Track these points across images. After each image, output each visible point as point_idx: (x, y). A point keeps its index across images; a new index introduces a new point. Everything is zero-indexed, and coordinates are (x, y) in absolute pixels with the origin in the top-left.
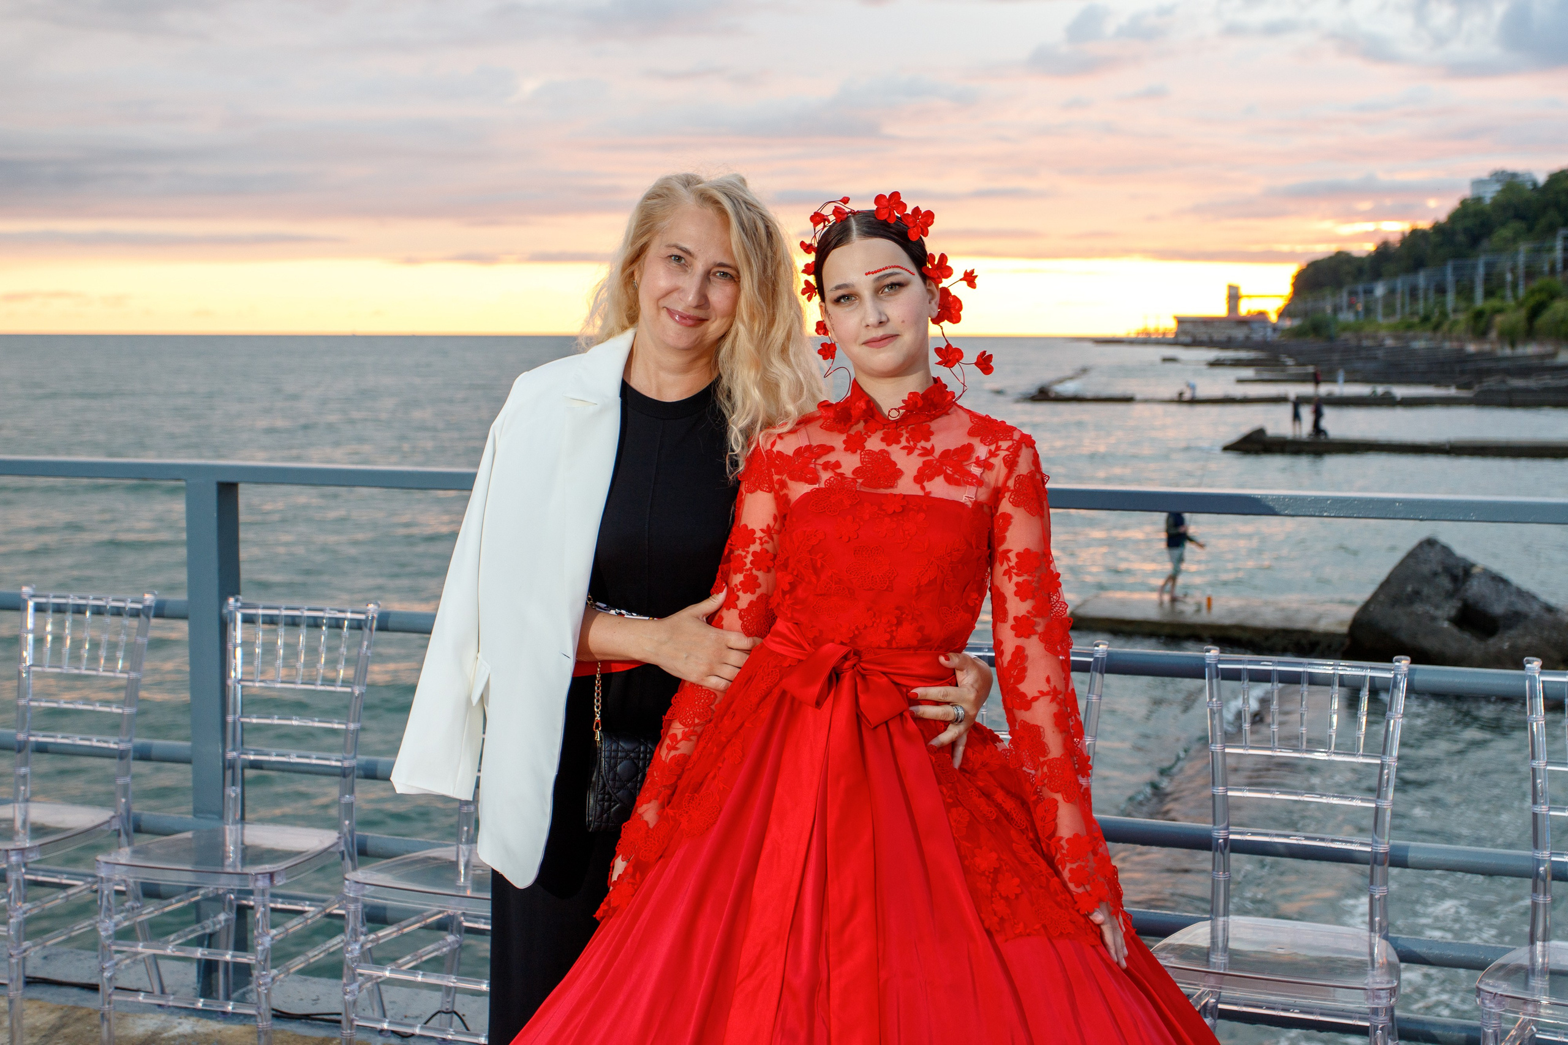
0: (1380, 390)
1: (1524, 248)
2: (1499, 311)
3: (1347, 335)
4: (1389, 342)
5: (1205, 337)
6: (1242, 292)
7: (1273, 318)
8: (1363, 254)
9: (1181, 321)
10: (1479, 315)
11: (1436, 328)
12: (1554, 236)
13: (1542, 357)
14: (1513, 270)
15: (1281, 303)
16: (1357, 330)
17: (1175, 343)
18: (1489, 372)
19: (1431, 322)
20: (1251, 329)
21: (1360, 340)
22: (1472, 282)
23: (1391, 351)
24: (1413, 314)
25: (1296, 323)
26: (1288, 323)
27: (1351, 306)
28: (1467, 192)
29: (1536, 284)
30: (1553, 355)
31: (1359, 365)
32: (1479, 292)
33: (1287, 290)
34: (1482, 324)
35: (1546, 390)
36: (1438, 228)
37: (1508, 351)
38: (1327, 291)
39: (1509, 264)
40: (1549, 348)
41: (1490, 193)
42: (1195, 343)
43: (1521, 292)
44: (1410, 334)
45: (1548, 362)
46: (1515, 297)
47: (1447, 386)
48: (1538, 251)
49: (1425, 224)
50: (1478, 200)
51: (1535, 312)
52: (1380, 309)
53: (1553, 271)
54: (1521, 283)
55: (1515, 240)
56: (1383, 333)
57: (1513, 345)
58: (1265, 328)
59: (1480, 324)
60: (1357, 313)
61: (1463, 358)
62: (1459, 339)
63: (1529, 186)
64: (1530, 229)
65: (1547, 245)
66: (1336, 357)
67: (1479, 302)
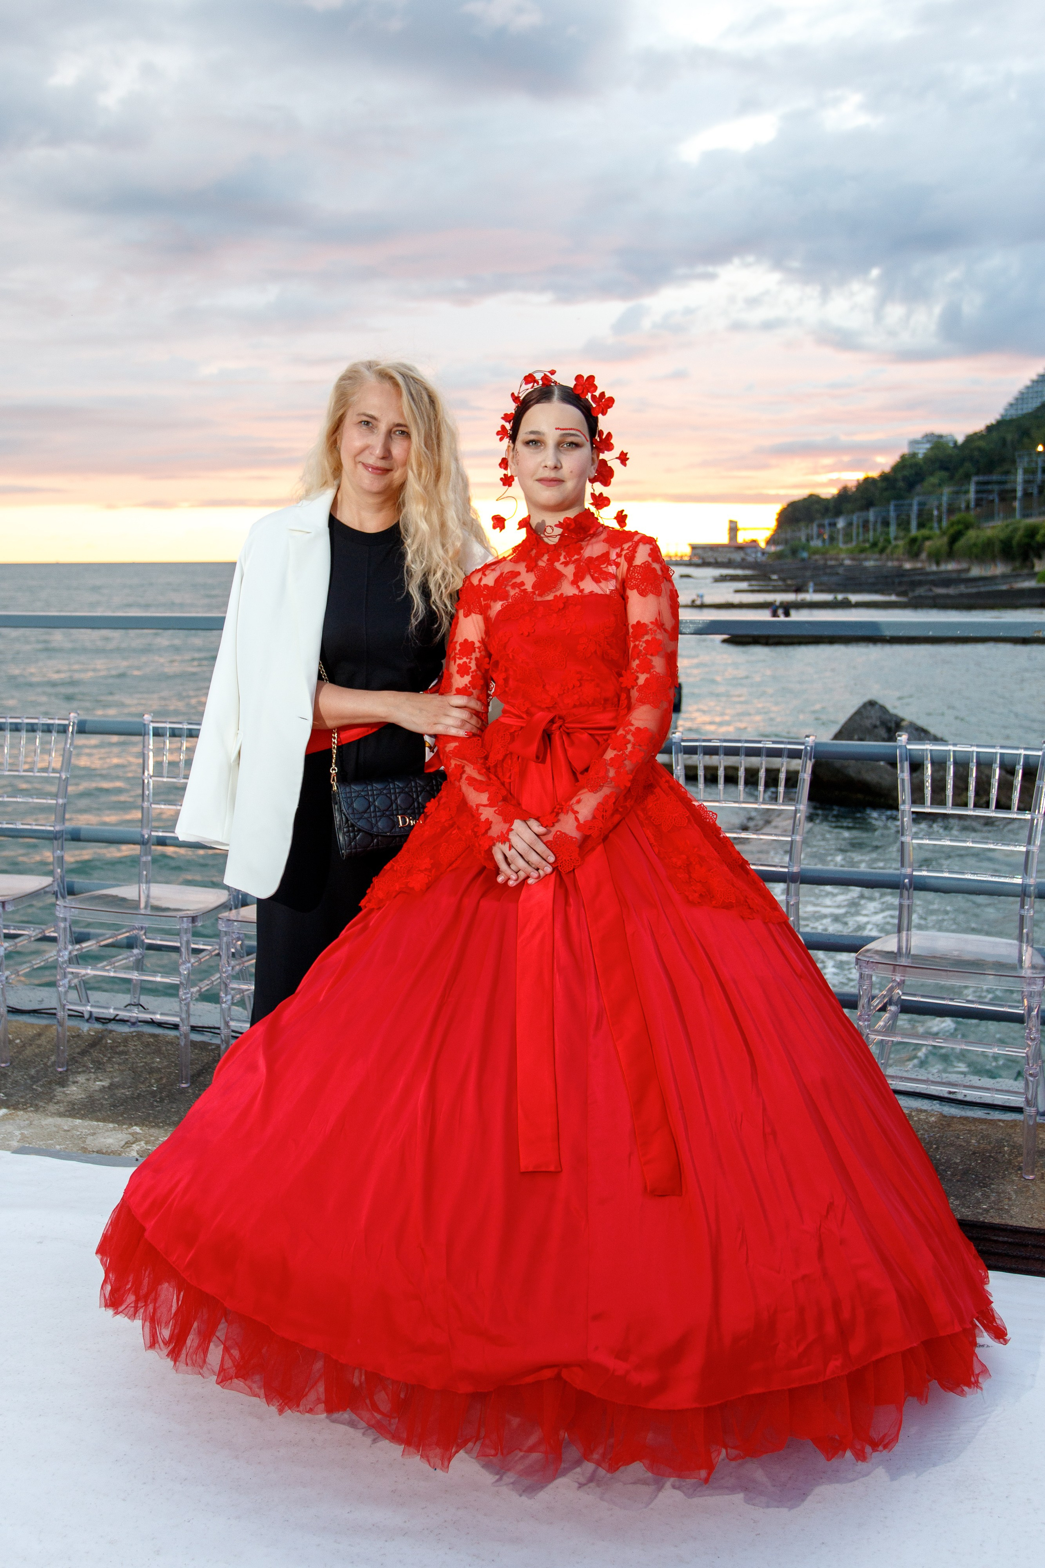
0: (840, 597)
1: (947, 491)
2: (928, 538)
3: (817, 557)
4: (848, 562)
5: (712, 560)
6: (739, 526)
7: (762, 545)
8: (829, 496)
9: (694, 548)
10: (914, 541)
11: (882, 551)
12: (969, 483)
13: (959, 571)
14: (939, 508)
15: (768, 534)
16: (824, 553)
17: (690, 564)
18: (920, 583)
19: (879, 547)
20: (746, 554)
21: (826, 560)
22: (909, 516)
23: (849, 569)
24: (864, 541)
25: (779, 548)
26: (773, 549)
27: (820, 535)
28: (905, 450)
29: (955, 518)
30: (968, 570)
31: (825, 579)
32: (914, 524)
33: (772, 524)
34: (915, 548)
36: (884, 477)
37: (934, 568)
38: (802, 524)
39: (936, 503)
40: (964, 565)
41: (922, 451)
42: (705, 564)
43: (944, 524)
44: (863, 556)
45: (964, 576)
46: (940, 528)
47: (890, 594)
48: (957, 493)
49: (874, 474)
50: (914, 455)
51: (955, 538)
52: (841, 537)
53: (968, 507)
54: (944, 517)
55: (940, 485)
56: (843, 555)
57: (938, 563)
58: (756, 552)
59: (914, 549)
60: (824, 540)
61: (901, 573)
62: (898, 560)
63: (951, 445)
64: (951, 478)
65: (964, 488)
66: (808, 573)
67: (914, 532)
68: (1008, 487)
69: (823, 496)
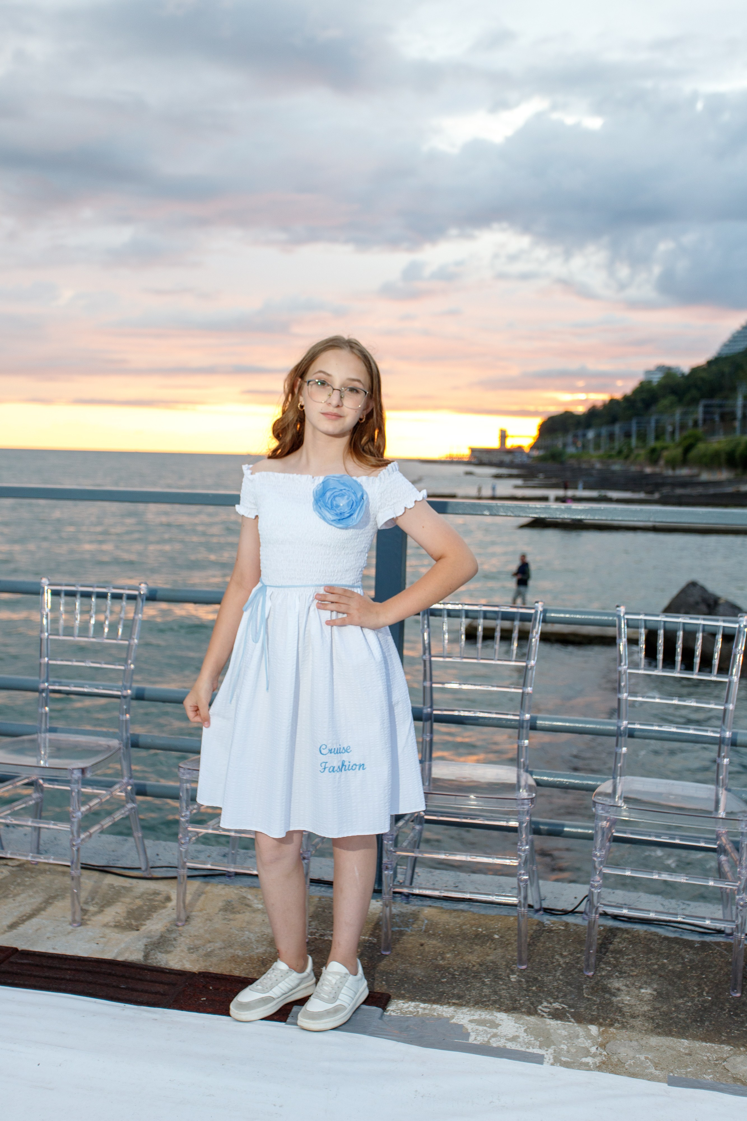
1: (678, 412)
2: (665, 448)
3: (573, 461)
4: (598, 466)
5: (487, 460)
6: (508, 434)
7: (527, 450)
8: (581, 413)
9: (473, 450)
10: (653, 451)
11: (627, 457)
12: (698, 405)
13: (692, 476)
14: (672, 424)
15: (532, 441)
16: (578, 458)
17: (469, 463)
19: (624, 455)
20: (514, 457)
21: (581, 464)
22: (647, 431)
23: (599, 470)
24: (611, 449)
25: (541, 453)
26: (536, 453)
27: (574, 443)
28: (643, 378)
29: (686, 433)
30: (698, 475)
32: (651, 436)
35: (701, 496)
36: (626, 399)
37: (670, 472)
38: (560, 434)
39: (670, 421)
40: (695, 471)
41: (656, 378)
42: (481, 464)
43: (677, 437)
44: (611, 461)
45: (695, 480)
46: (674, 440)
47: (639, 492)
48: (687, 413)
49: (618, 396)
50: (649, 382)
51: (687, 449)
52: (591, 446)
53: (696, 424)
54: (677, 432)
55: (672, 406)
56: (594, 460)
57: (674, 469)
58: (523, 455)
59: (654, 456)
60: (577, 448)
62: (640, 465)
63: (680, 375)
64: (680, 401)
65: (693, 409)
67: (652, 443)
68: (727, 410)
69: (576, 413)
